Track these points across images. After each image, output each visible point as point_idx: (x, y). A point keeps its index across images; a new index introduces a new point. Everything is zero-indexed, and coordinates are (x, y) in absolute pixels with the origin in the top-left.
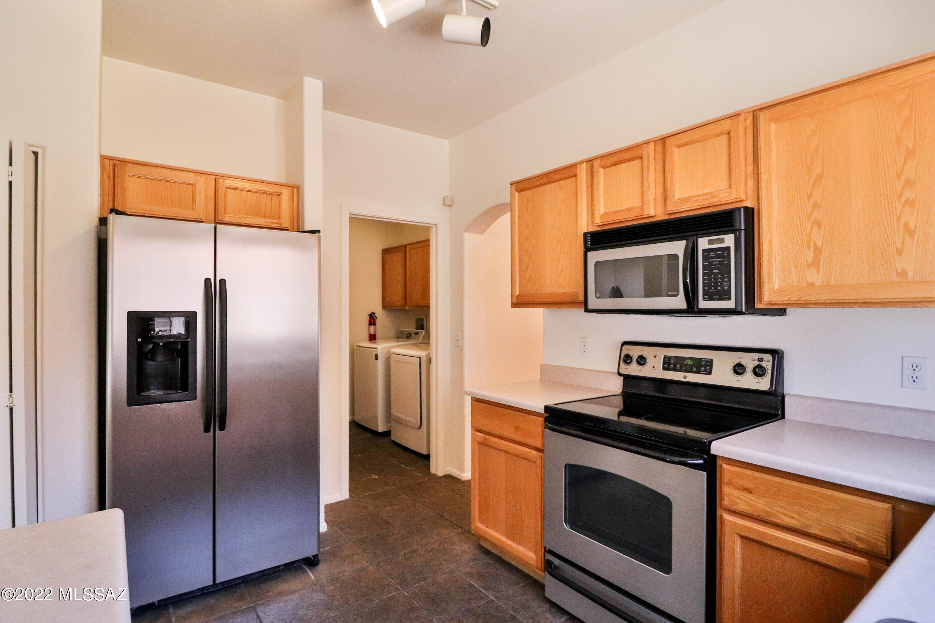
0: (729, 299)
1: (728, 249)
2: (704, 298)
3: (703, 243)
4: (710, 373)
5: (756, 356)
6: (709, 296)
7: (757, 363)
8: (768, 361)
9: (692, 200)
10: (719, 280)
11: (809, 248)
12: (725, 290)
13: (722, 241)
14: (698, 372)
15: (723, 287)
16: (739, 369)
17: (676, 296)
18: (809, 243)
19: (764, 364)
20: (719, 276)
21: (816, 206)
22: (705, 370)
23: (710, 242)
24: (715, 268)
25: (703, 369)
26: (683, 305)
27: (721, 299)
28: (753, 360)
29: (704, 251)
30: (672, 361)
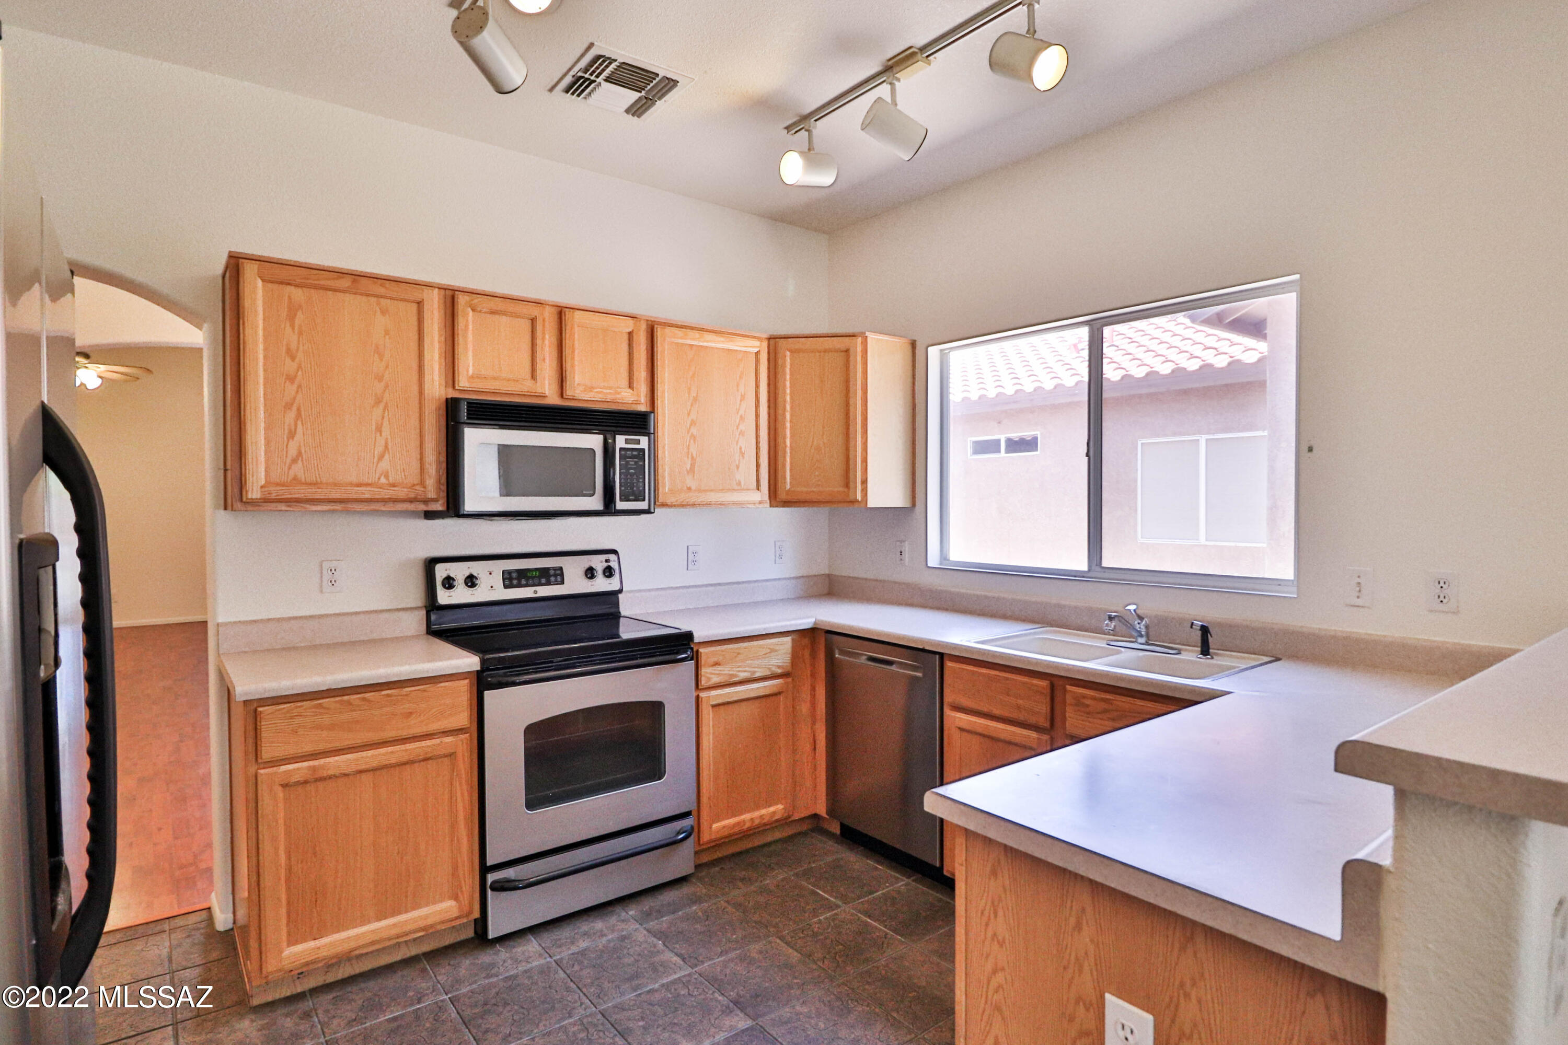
0: (644, 500)
1: (643, 450)
2: (620, 499)
3: (621, 441)
4: (562, 583)
5: (604, 557)
6: (625, 498)
7: (606, 565)
8: (614, 561)
9: (596, 390)
10: (635, 481)
11: (688, 457)
12: (640, 491)
13: (638, 442)
14: (548, 583)
15: (638, 488)
16: (590, 573)
17: (592, 495)
18: (688, 453)
19: (611, 564)
20: (635, 477)
21: (693, 423)
22: (556, 581)
23: (627, 441)
24: (631, 468)
25: (552, 579)
26: (600, 507)
27: (636, 500)
28: (602, 562)
29: (621, 449)
30: (514, 575)
